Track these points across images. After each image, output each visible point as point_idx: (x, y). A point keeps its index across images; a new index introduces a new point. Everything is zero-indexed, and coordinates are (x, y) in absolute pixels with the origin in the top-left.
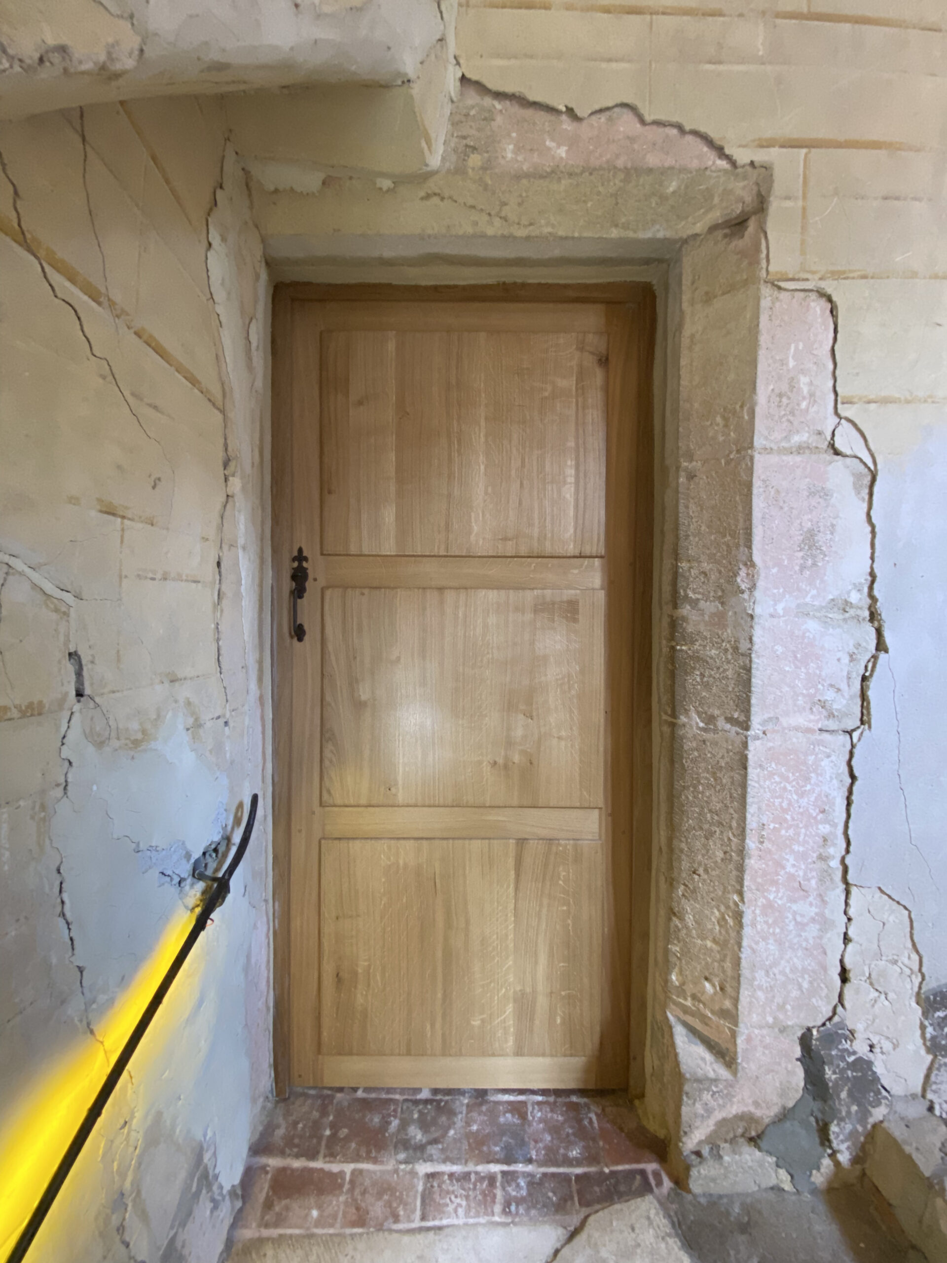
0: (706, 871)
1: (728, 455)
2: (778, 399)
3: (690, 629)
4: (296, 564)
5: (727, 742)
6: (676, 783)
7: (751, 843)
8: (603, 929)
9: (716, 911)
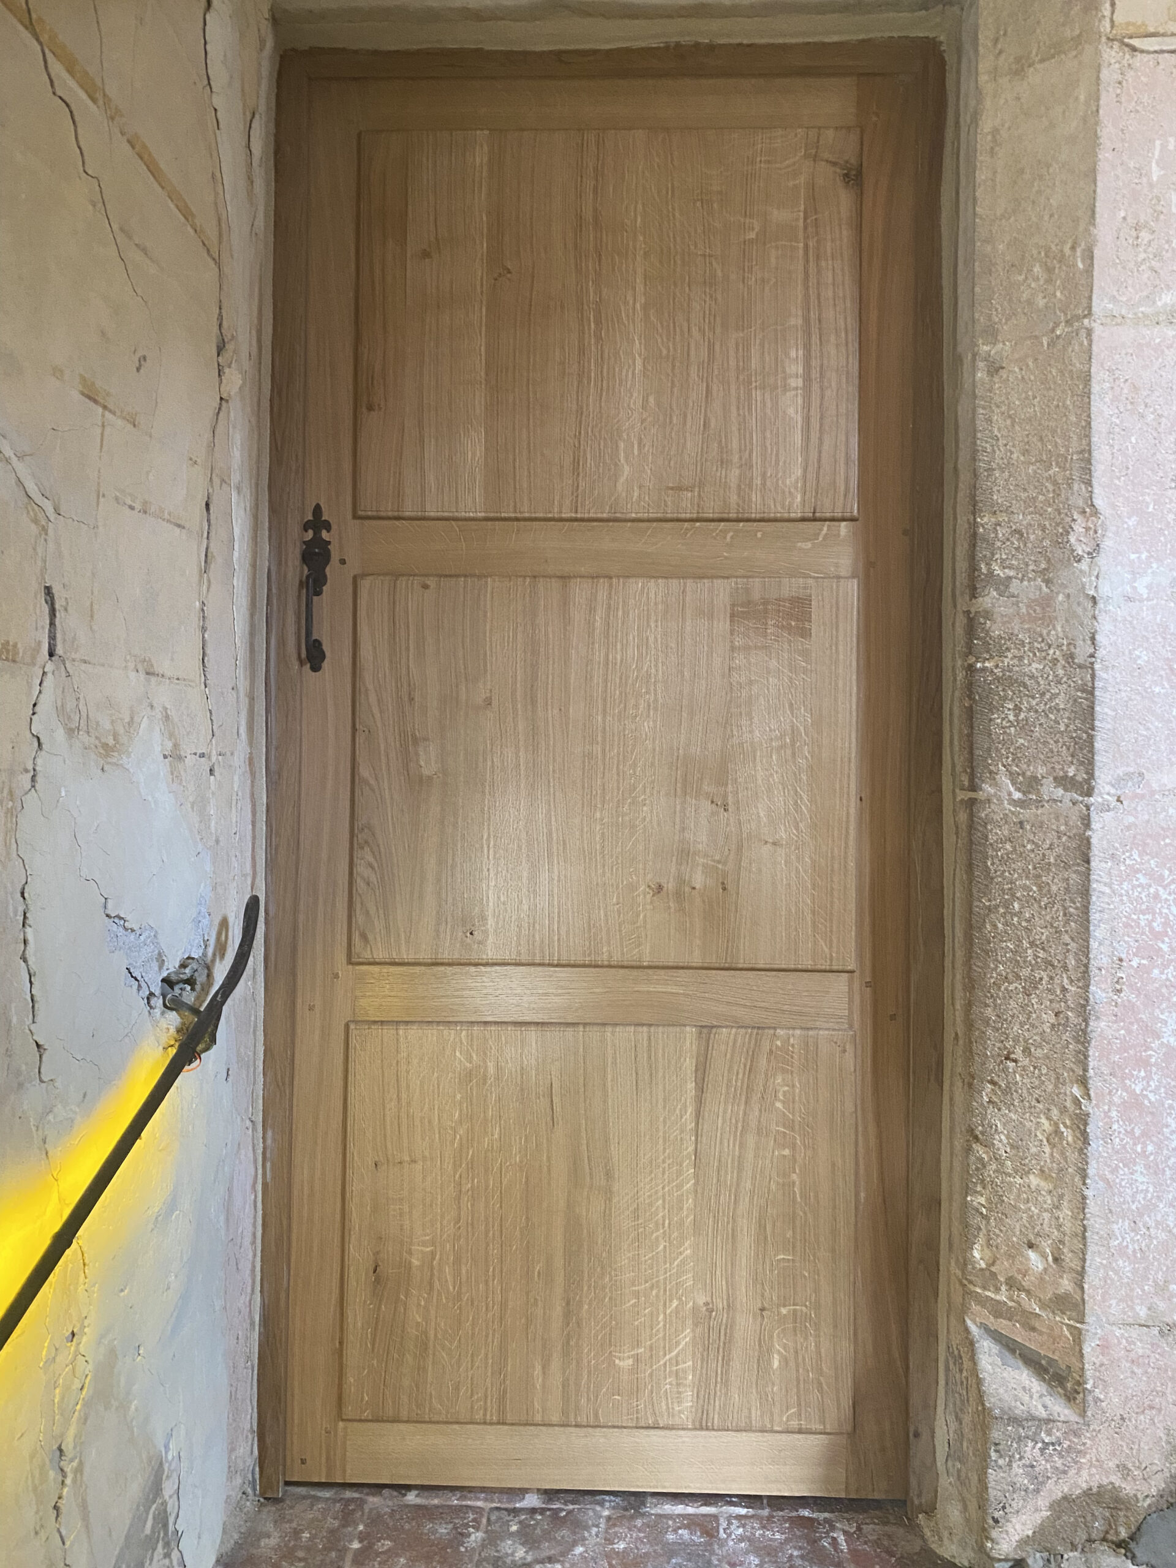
0: (1027, 1051)
1: (1053, 330)
2: (1134, 233)
3: (996, 631)
4: (310, 534)
5: (1057, 818)
6: (976, 903)
7: (1099, 992)
8: (857, 1195)
9: (1043, 1120)
